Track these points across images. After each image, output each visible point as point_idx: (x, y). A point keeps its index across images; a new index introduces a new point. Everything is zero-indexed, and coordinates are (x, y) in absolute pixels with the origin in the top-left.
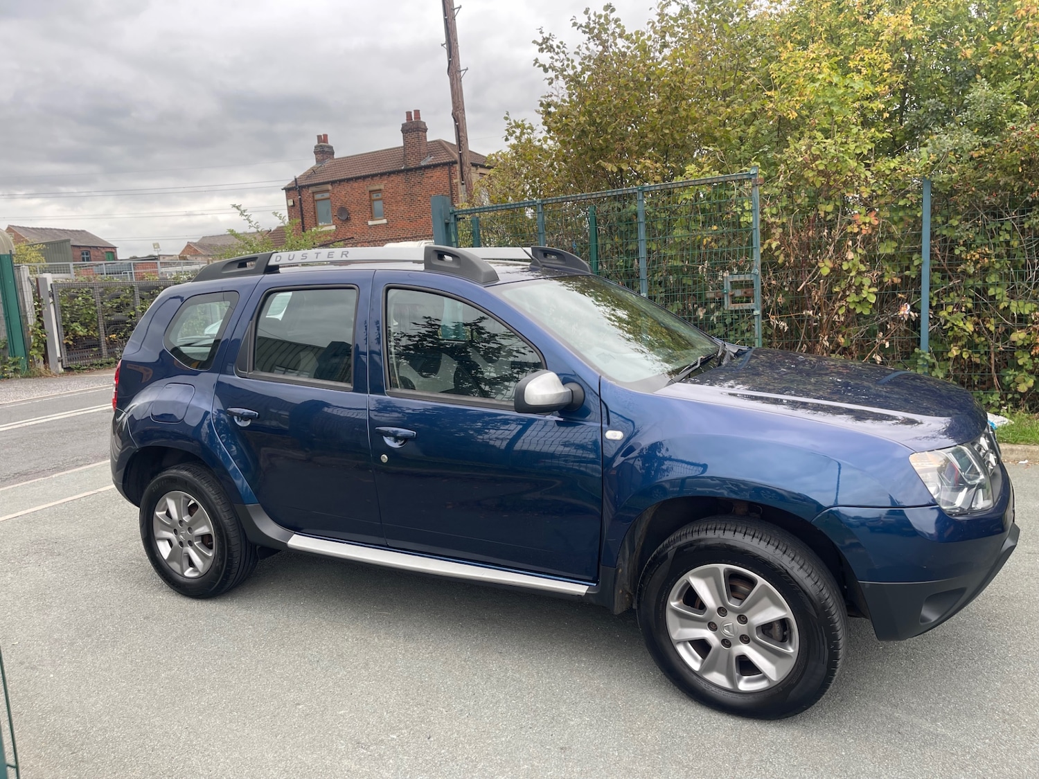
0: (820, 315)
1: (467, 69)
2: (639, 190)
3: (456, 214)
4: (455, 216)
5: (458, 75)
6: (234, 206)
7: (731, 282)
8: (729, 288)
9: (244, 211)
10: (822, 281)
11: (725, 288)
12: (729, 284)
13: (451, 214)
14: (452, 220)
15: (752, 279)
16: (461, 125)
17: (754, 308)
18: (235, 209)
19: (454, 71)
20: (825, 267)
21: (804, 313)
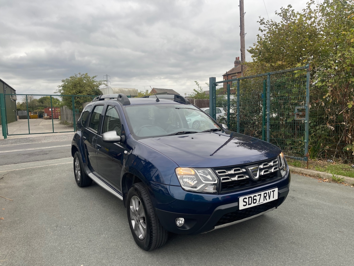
0: (349, 125)
1: (246, 33)
2: (268, 74)
3: (215, 83)
4: (215, 84)
5: (243, 36)
6: (195, 81)
7: (298, 109)
8: (297, 111)
9: (198, 83)
10: (349, 110)
11: (295, 111)
12: (297, 110)
13: (214, 83)
14: (214, 86)
15: (305, 108)
16: (243, 53)
17: (305, 120)
18: (195, 82)
19: (242, 34)
20: (350, 105)
21: (342, 123)
